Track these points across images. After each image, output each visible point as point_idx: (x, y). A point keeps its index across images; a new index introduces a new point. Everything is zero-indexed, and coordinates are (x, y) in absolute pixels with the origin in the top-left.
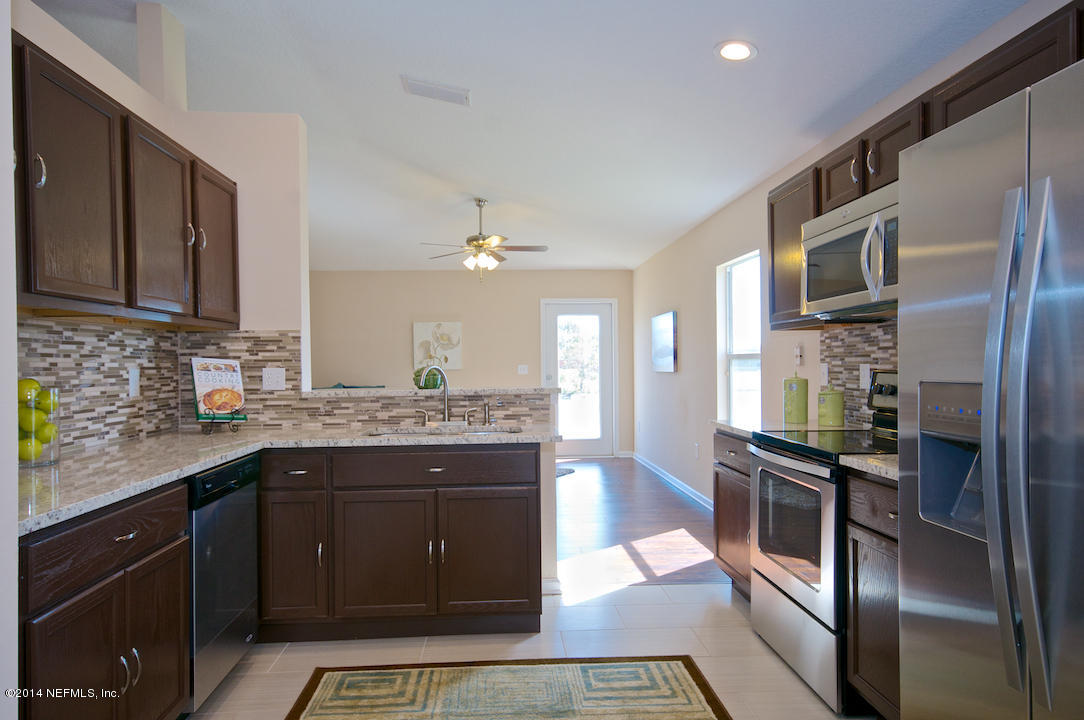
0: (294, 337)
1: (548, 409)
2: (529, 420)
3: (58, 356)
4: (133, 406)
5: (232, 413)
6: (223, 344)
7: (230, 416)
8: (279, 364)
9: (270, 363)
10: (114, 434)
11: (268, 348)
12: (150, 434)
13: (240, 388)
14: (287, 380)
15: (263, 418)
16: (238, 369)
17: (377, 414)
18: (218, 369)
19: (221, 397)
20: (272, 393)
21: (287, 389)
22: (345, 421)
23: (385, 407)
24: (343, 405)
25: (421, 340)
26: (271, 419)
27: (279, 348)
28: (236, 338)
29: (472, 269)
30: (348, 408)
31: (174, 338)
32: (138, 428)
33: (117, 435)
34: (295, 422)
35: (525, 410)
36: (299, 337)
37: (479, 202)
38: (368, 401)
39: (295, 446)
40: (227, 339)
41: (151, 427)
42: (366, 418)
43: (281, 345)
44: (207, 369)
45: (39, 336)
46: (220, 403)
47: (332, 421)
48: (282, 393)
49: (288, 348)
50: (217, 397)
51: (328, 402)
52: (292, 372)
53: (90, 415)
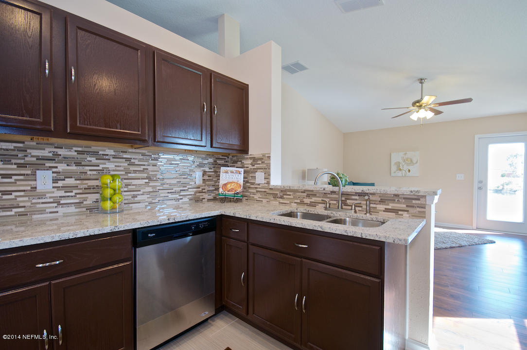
0: (268, 157)
1: (424, 208)
2: (405, 214)
3: (148, 165)
4: (199, 188)
5: (234, 194)
6: (243, 161)
7: (233, 195)
8: (262, 170)
9: (259, 170)
10: (186, 199)
11: (258, 162)
12: (209, 200)
13: (241, 182)
14: (265, 178)
15: (256, 197)
16: (243, 173)
17: (304, 200)
18: (232, 172)
19: (231, 185)
20: (259, 185)
21: (265, 183)
22: (289, 202)
23: (308, 196)
24: (288, 193)
25: (395, 161)
26: (259, 198)
27: (262, 162)
28: (247, 158)
29: (416, 120)
30: (290, 195)
31: (227, 159)
32: (201, 197)
33: (188, 200)
34: (268, 200)
35: (403, 206)
36: (270, 157)
37: (421, 81)
38: (299, 192)
39: (233, 215)
40: (244, 158)
41: (211, 197)
42: (299, 201)
43: (263, 161)
44: (227, 172)
45: (137, 157)
46: (230, 188)
47: (283, 202)
48: (263, 185)
49: (266, 162)
50: (229, 186)
51: (281, 191)
52: (267, 175)
53: (170, 191)
